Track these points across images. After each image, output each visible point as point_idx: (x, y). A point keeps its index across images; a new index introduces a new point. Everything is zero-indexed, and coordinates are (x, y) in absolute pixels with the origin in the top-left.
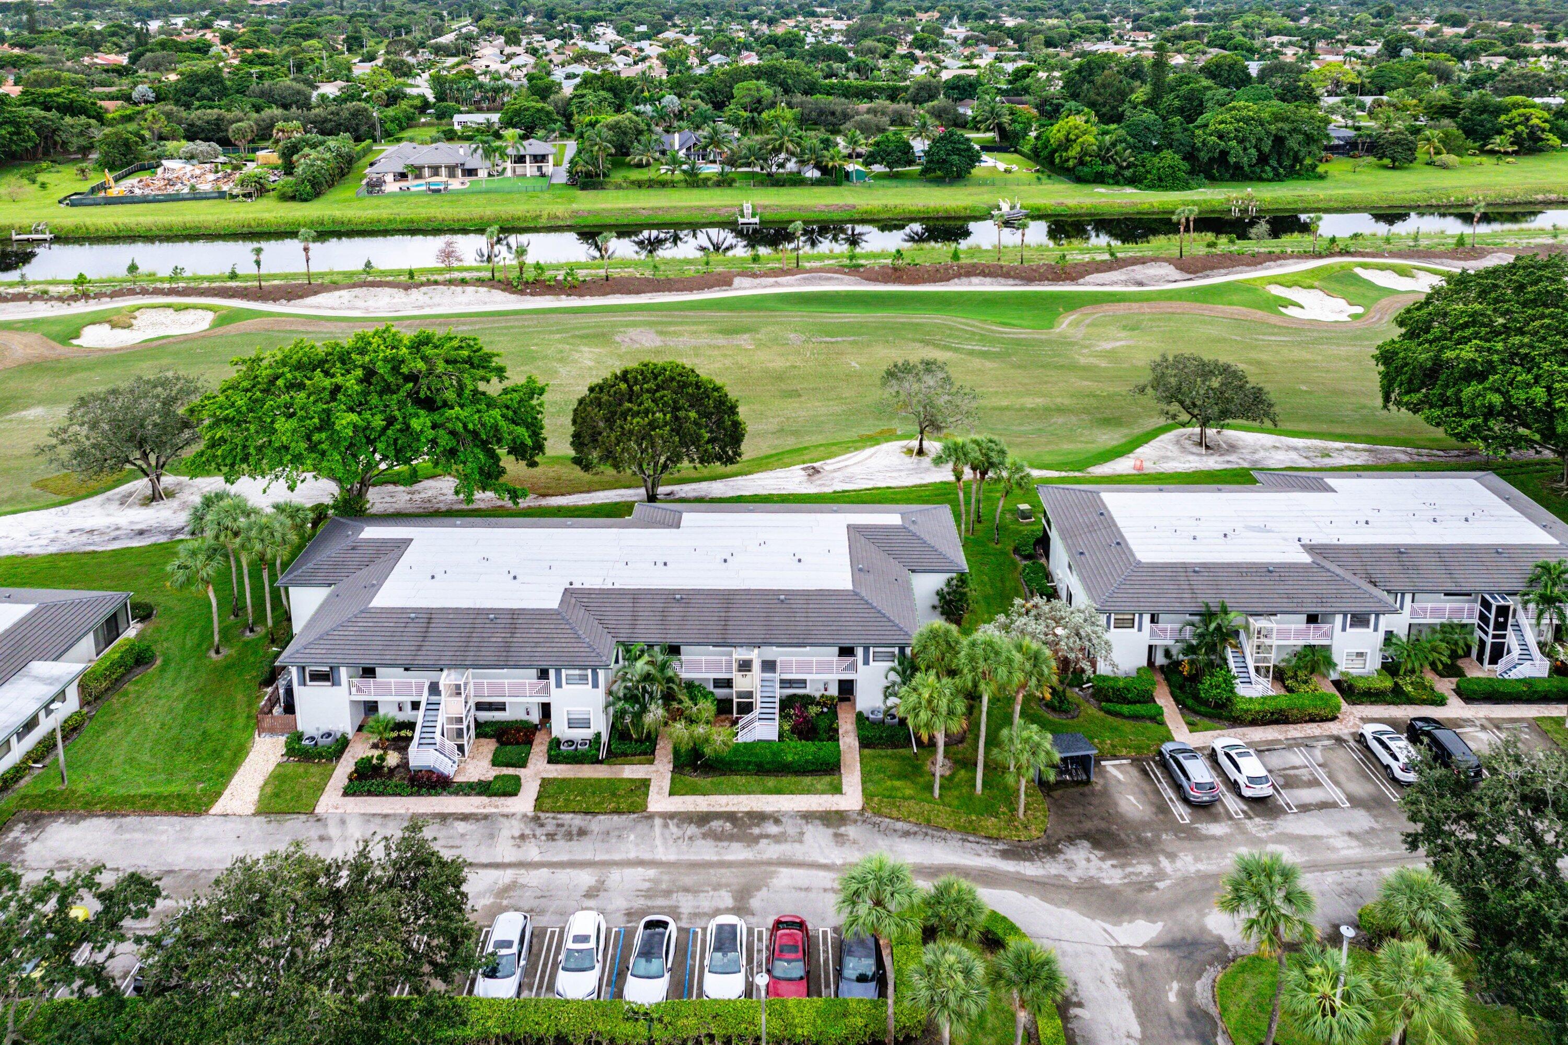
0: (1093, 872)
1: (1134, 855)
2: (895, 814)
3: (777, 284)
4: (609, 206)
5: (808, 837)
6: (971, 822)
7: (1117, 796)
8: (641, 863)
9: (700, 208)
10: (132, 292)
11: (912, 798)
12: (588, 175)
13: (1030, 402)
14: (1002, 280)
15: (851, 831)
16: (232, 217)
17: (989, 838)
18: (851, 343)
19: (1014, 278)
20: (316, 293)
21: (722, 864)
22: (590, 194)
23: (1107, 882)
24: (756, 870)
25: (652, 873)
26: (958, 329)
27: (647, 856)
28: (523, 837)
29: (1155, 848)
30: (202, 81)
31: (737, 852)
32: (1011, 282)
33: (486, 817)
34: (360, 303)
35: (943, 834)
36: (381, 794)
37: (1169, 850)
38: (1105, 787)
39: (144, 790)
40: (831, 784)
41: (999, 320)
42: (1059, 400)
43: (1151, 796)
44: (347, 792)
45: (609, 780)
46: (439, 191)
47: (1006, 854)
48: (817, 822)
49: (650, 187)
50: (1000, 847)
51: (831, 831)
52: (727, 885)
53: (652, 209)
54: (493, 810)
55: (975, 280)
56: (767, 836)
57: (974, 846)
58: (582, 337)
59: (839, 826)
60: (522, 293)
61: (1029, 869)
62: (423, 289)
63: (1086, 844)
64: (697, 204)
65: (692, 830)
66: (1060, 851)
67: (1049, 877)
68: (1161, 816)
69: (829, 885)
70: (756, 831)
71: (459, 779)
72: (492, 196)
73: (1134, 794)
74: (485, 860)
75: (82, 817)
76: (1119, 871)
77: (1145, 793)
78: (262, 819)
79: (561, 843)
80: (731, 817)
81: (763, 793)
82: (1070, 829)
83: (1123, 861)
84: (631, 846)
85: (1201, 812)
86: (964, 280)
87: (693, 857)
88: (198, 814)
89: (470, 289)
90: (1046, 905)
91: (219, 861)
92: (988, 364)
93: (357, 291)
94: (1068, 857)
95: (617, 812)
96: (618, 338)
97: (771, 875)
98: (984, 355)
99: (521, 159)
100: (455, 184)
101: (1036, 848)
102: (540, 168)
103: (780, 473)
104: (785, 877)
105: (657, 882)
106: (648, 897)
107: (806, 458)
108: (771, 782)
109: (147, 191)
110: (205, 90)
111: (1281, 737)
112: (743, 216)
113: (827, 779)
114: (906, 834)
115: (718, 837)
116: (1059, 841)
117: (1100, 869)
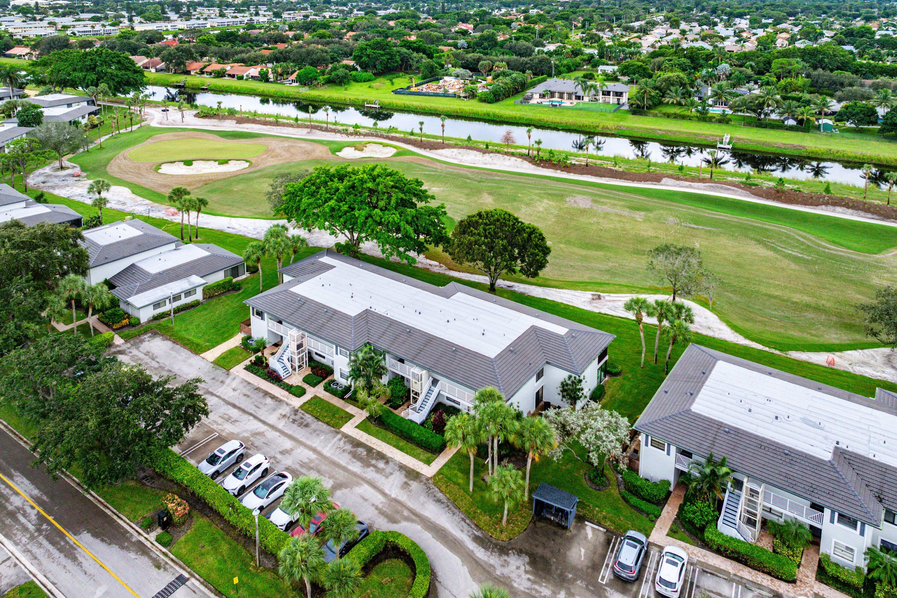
0: (513, 576)
1: (548, 581)
2: (443, 488)
3: (690, 187)
4: (641, 126)
5: (392, 477)
6: (475, 513)
7: (575, 544)
8: (314, 450)
9: (695, 134)
10: (372, 135)
11: (459, 484)
12: (638, 106)
13: (797, 297)
14: (862, 213)
15: (414, 485)
16: (451, 106)
17: (476, 525)
18: (706, 231)
19: (873, 213)
20: (443, 148)
21: (345, 469)
22: (636, 117)
23: (515, 585)
24: (355, 479)
25: (313, 456)
26: (793, 239)
27: (319, 449)
28: (284, 416)
29: (566, 585)
30: (486, 40)
31: (356, 467)
32: (870, 215)
33: (280, 401)
34: (460, 157)
35: (456, 511)
36: (255, 374)
37: (573, 590)
38: (573, 536)
39: (191, 338)
40: (428, 458)
41: (831, 238)
42: (823, 302)
43: (597, 557)
44: (247, 368)
45: (339, 408)
46: (556, 106)
47: (476, 539)
48: (404, 472)
49: (675, 118)
50: (478, 534)
51: (405, 480)
52: (336, 479)
53: (665, 131)
54: (285, 399)
55: (838, 209)
56: (375, 466)
57: (465, 525)
58: (549, 194)
59: (411, 480)
60: (538, 165)
61: (480, 553)
62: (491, 155)
63: (527, 559)
64: (695, 131)
65: (349, 447)
66: (507, 554)
67: (486, 563)
68: (590, 570)
69: (377, 503)
70: (373, 462)
71: (286, 381)
72: (581, 112)
73: (587, 549)
74: (262, 418)
75: (167, 339)
76: (529, 584)
77: (595, 553)
78: (212, 365)
79: (295, 426)
80: (369, 450)
81: (394, 446)
82: (527, 546)
83: (537, 580)
84: (318, 441)
85: (620, 583)
86: (830, 208)
87: (336, 459)
88: (197, 354)
89: (513, 159)
90: (468, 575)
91: (187, 375)
92: (793, 266)
93: (461, 150)
94: (508, 559)
95: (328, 424)
96: (568, 199)
97: (358, 484)
98: (796, 259)
99: (608, 93)
100: (566, 103)
101: (496, 545)
102: (618, 100)
103: (578, 293)
104: (365, 490)
105: (311, 461)
106: (302, 466)
107: (601, 289)
108: (402, 443)
109: (428, 90)
110: (486, 44)
111: (732, 571)
112: (721, 143)
113: (430, 455)
114: (439, 501)
115: (355, 456)
116: (513, 549)
117: (519, 576)
